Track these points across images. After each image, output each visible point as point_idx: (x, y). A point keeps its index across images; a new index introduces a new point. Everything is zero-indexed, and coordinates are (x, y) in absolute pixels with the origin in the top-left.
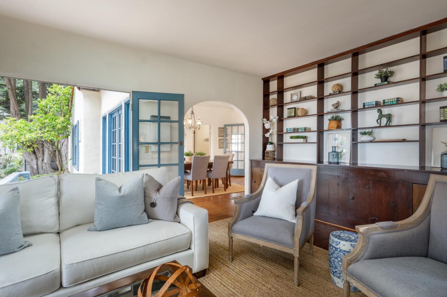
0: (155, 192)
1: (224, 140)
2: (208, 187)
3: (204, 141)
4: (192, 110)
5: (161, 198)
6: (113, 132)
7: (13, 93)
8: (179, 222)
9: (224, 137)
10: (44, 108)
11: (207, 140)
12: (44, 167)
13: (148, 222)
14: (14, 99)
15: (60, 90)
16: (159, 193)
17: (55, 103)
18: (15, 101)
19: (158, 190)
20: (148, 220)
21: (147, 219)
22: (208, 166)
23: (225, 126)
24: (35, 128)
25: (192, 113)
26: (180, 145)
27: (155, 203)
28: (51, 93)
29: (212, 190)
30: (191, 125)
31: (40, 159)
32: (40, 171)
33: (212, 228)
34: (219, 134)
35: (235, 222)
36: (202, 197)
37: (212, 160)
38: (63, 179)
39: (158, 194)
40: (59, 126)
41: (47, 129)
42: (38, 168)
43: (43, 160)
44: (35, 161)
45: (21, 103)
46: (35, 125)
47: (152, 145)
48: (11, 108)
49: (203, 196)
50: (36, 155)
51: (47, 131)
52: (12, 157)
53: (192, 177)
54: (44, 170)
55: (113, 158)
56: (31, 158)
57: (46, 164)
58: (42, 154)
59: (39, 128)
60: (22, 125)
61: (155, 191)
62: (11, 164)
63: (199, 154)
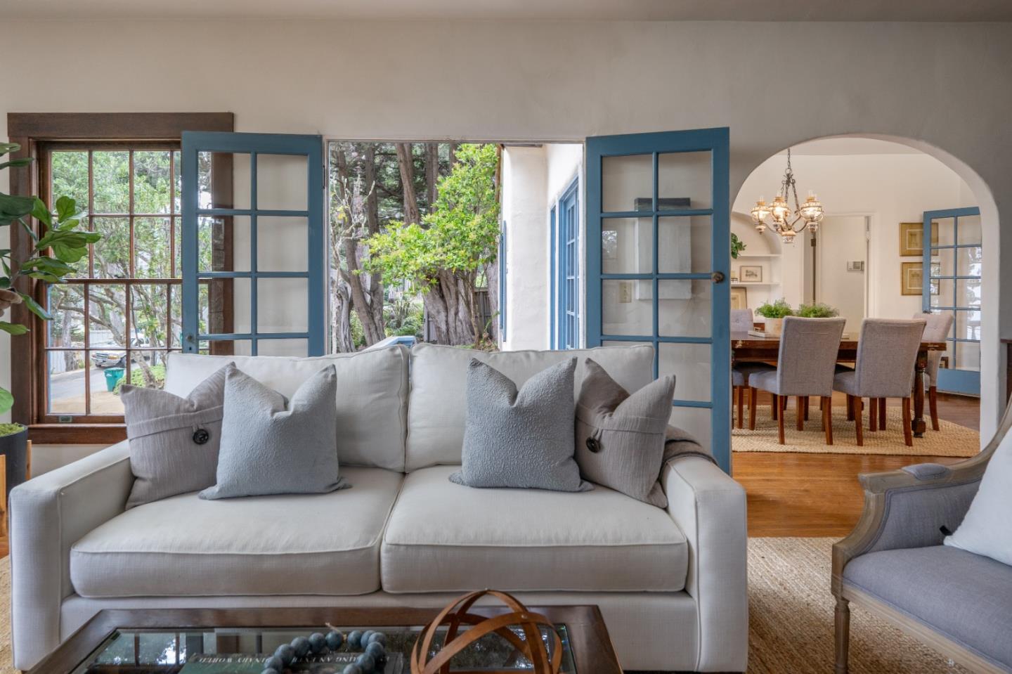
0: (599, 412)
1: (922, 267)
2: (847, 422)
3: (849, 270)
4: (788, 171)
5: (615, 428)
6: (569, 245)
7: (407, 170)
8: (666, 509)
9: (921, 255)
10: (448, 196)
11: (859, 267)
12: (459, 330)
13: (579, 489)
14: (409, 182)
15: (475, 152)
16: (611, 415)
17: (467, 185)
18: (410, 185)
19: (612, 407)
20: (581, 483)
21: (579, 480)
22: (837, 352)
23: (929, 216)
24: (433, 243)
25: (788, 182)
26: (718, 282)
27: (599, 441)
28: (459, 162)
29: (854, 434)
30: (785, 220)
31: (452, 312)
32: (453, 336)
33: (813, 555)
34: (902, 246)
35: (861, 552)
36: (812, 451)
37: (852, 332)
38: (415, 356)
39: (606, 418)
40: (472, 236)
41: (453, 243)
42: (448, 330)
43: (456, 314)
44: (443, 314)
45: (421, 190)
46: (431, 236)
47: (637, 281)
48: (405, 201)
49: (820, 451)
50: (445, 302)
51: (452, 248)
52: (411, 305)
53: (782, 383)
54: (458, 335)
55: (569, 315)
56: (437, 308)
57: (462, 323)
58: (456, 300)
59: (439, 241)
60: (412, 237)
61: (601, 407)
62: (408, 319)
63: (810, 312)
